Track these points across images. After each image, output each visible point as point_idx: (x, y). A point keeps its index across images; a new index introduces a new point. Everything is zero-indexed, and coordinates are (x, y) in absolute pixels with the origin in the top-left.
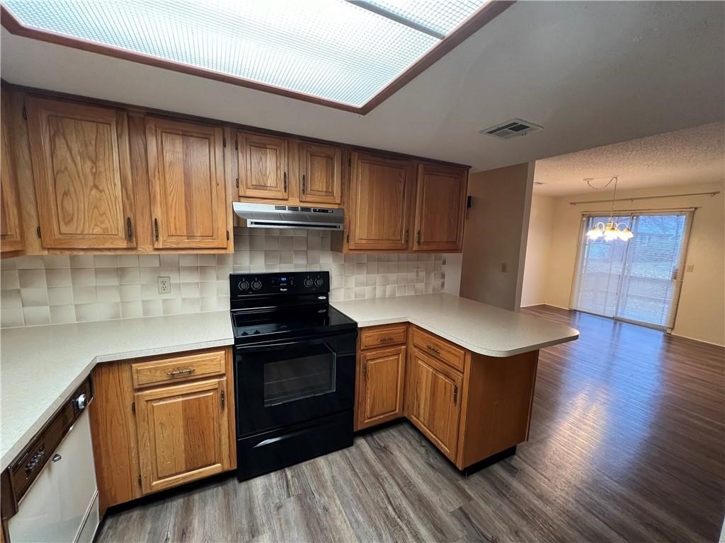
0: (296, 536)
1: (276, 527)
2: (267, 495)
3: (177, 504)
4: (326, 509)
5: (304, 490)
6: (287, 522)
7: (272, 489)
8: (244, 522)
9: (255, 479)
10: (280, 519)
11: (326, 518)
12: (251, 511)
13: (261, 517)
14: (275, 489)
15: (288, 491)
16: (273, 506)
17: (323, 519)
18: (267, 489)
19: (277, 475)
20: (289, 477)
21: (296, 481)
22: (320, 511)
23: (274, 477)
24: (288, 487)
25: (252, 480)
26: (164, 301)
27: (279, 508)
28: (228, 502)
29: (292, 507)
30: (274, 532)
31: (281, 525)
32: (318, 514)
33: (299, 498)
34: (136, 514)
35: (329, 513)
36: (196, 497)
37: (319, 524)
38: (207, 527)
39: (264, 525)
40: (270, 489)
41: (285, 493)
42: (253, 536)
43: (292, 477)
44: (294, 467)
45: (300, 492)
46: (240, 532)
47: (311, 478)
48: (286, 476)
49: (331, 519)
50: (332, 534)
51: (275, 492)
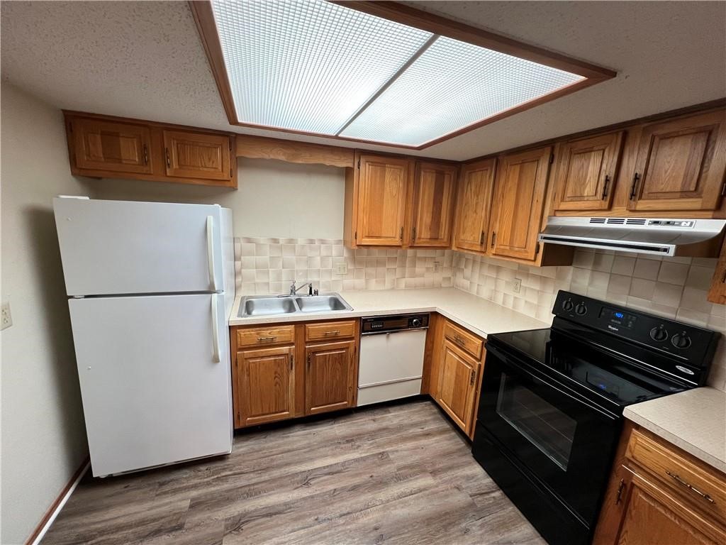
0: (435, 503)
1: (441, 487)
2: (468, 478)
3: (446, 425)
4: (466, 531)
5: (482, 510)
6: (447, 496)
7: (475, 481)
8: (441, 465)
9: (480, 466)
10: (448, 490)
11: (457, 531)
12: (450, 468)
13: (447, 476)
14: (476, 484)
15: (476, 495)
16: (459, 483)
17: (456, 528)
18: (473, 477)
19: (491, 484)
20: (493, 495)
21: (491, 502)
22: (463, 525)
23: (489, 481)
24: (481, 494)
25: (478, 464)
26: (515, 298)
27: (458, 488)
28: (454, 453)
29: (460, 499)
30: (437, 486)
31: (443, 491)
32: (460, 524)
33: (472, 505)
34: (436, 410)
35: (463, 535)
36: (453, 434)
37: (450, 524)
38: (435, 445)
39: (441, 479)
40: (474, 480)
41: (474, 491)
42: (431, 473)
43: (494, 497)
44: (507, 499)
45: (479, 506)
46: (434, 464)
47: (500, 517)
48: (493, 492)
49: (457, 536)
50: (442, 537)
51: (472, 484)
